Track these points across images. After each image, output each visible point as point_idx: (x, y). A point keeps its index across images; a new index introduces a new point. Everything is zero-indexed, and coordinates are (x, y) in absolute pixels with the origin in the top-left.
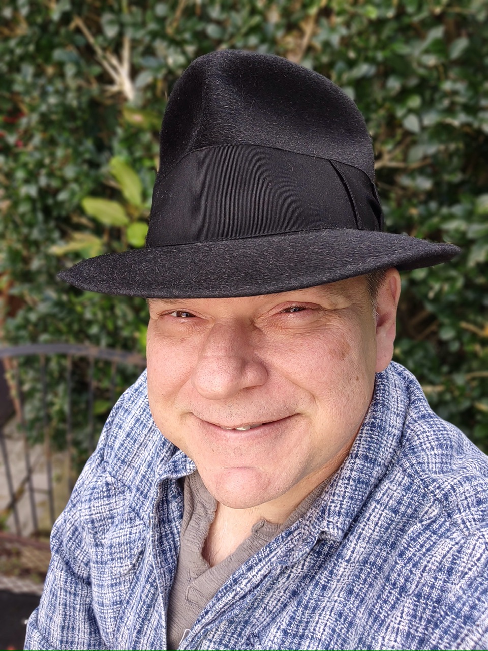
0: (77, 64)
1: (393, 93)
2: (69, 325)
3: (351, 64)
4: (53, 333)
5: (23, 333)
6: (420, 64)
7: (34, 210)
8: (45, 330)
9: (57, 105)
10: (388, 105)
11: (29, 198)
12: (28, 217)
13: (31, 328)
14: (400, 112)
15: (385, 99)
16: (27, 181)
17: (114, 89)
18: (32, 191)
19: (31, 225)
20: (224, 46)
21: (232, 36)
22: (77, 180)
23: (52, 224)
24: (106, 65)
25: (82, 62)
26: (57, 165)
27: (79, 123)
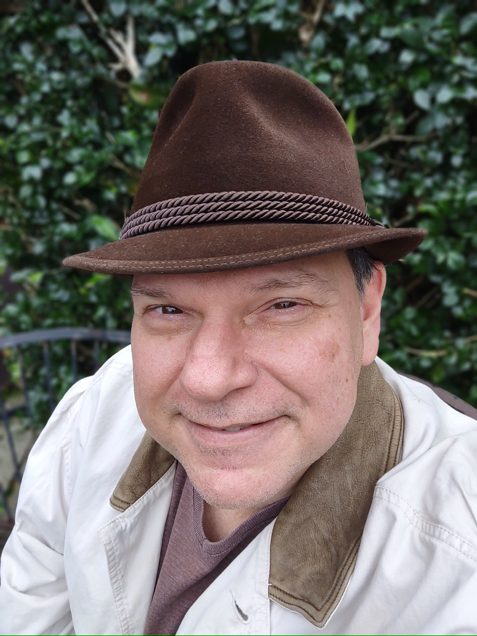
0: (81, 42)
1: (404, 68)
2: (74, 309)
3: (364, 39)
6: (431, 40)
7: (34, 194)
8: (48, 315)
10: (401, 79)
11: (32, 181)
12: (29, 202)
14: (412, 84)
15: (396, 74)
16: (30, 163)
17: (117, 67)
18: (37, 173)
19: (32, 209)
20: (236, 21)
21: (244, 12)
22: (81, 162)
23: (54, 206)
24: (110, 43)
25: (85, 39)
26: (59, 144)
27: (82, 101)
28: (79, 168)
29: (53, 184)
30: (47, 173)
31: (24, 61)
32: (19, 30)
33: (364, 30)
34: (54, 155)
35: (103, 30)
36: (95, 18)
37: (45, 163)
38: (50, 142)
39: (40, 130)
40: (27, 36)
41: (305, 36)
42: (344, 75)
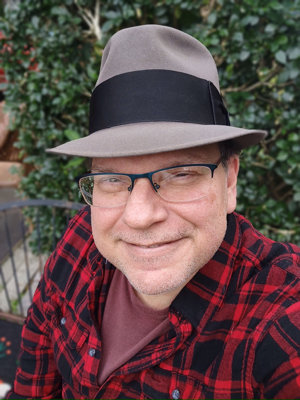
0: (66, 16)
1: (270, 36)
2: (60, 182)
3: (242, 16)
4: (50, 187)
5: (32, 186)
7: (38, 110)
8: (45, 185)
9: (53, 43)
10: (266, 43)
11: (36, 102)
12: (35, 115)
13: (37, 183)
14: (274, 48)
15: (264, 40)
16: (35, 91)
17: (89, 32)
18: (38, 98)
19: (37, 119)
20: (159, 4)
22: (65, 91)
23: (50, 118)
24: (85, 17)
25: (69, 15)
27: (67, 54)
28: (63, 95)
29: (48, 104)
30: (45, 98)
31: (33, 28)
32: (30, 8)
33: (243, 10)
34: (49, 87)
35: (81, 10)
36: (76, 1)
37: (45, 91)
38: (47, 79)
39: (42, 71)
40: (35, 12)
41: (204, 13)
42: (228, 40)
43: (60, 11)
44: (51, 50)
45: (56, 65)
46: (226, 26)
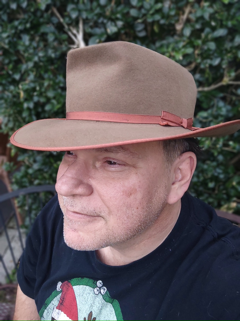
0: (54, 33)
3: (214, 29)
5: (25, 180)
7: (30, 115)
8: (36, 178)
9: (43, 57)
10: (234, 51)
11: (29, 109)
13: (29, 176)
17: (75, 47)
20: (140, 21)
21: (144, 15)
22: (54, 98)
24: (70, 34)
25: (57, 32)
26: (43, 90)
27: (56, 66)
28: (54, 101)
29: (40, 110)
30: (37, 104)
31: (24, 45)
32: (20, 27)
33: (213, 24)
34: (41, 94)
35: (66, 27)
36: (62, 20)
37: (36, 99)
38: (38, 88)
39: (33, 82)
40: (26, 31)
41: (179, 27)
42: (202, 49)
43: (49, 29)
44: (41, 64)
45: (46, 76)
46: (199, 37)
